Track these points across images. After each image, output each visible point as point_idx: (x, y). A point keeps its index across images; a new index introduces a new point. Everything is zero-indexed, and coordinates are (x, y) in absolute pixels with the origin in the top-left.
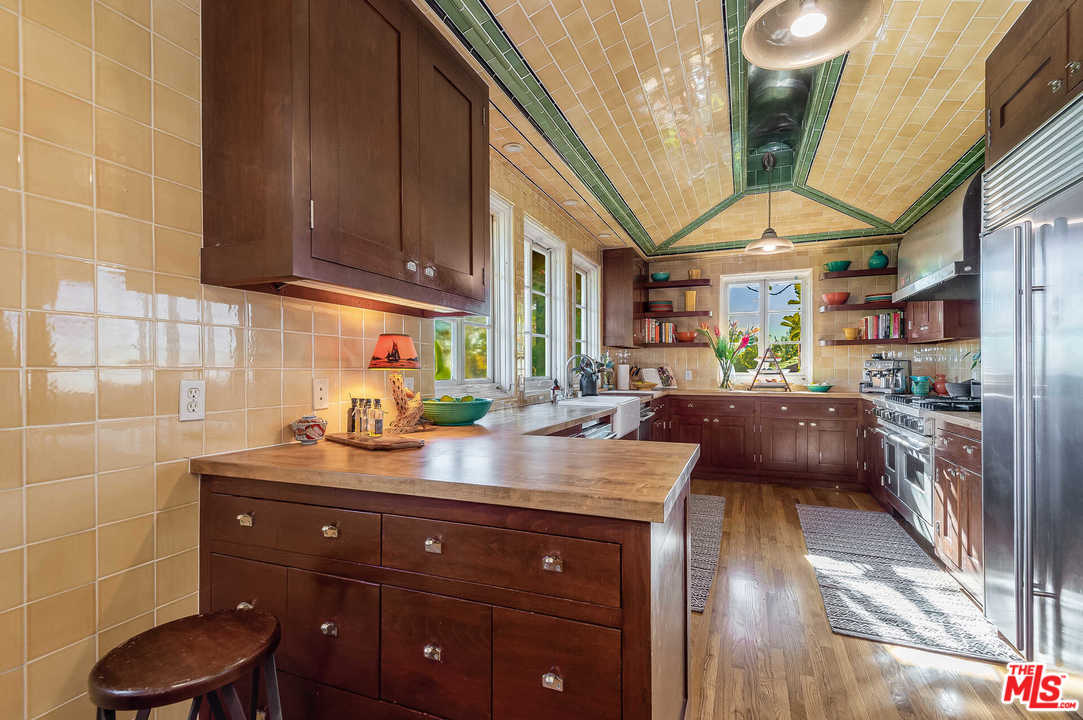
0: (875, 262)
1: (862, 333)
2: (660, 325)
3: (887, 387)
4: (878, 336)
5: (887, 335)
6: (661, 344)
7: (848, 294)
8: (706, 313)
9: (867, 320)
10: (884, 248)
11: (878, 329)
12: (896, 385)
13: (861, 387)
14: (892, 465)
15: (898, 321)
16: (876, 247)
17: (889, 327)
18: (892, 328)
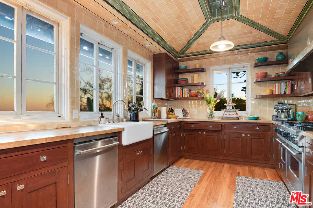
0: (280, 58)
1: (274, 91)
2: (182, 90)
3: (285, 118)
4: (281, 93)
5: (285, 93)
6: (183, 99)
7: (267, 73)
8: (202, 84)
9: (275, 85)
10: (284, 51)
11: (281, 90)
12: (289, 116)
13: (273, 118)
14: (284, 159)
15: (290, 86)
16: (280, 51)
17: (286, 89)
18: (287, 89)
